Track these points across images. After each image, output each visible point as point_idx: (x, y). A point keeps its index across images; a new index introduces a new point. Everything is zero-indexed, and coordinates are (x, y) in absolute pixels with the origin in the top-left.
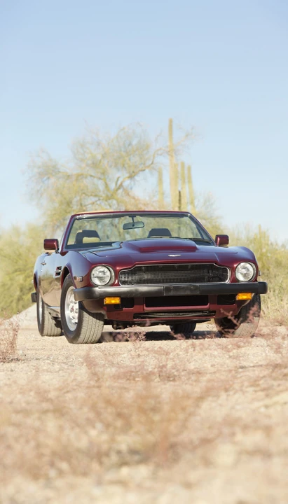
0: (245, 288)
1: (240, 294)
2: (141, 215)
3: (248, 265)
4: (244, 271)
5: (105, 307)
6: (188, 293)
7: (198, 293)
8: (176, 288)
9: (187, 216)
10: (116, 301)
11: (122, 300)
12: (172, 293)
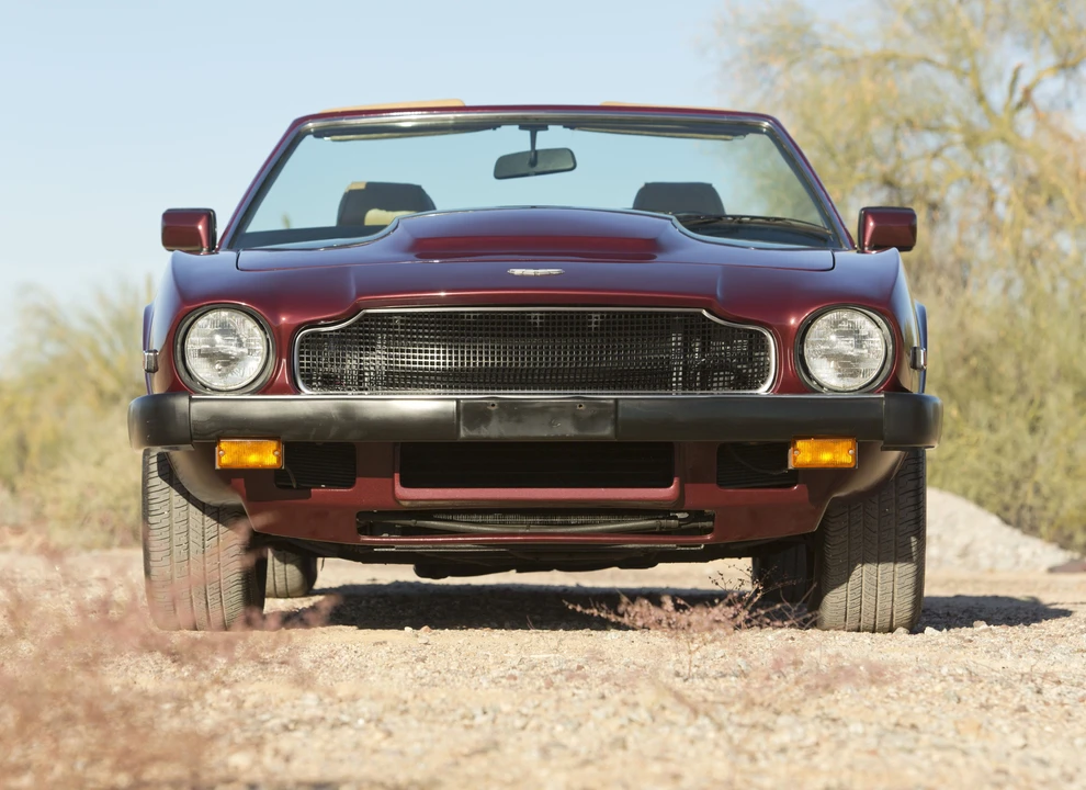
0: (833, 418)
1: (800, 444)
2: (571, 124)
3: (862, 322)
4: (846, 346)
5: (240, 482)
6: (566, 429)
7: (606, 431)
8: (513, 411)
9: (757, 130)
10: (267, 456)
11: (291, 451)
12: (494, 430)
